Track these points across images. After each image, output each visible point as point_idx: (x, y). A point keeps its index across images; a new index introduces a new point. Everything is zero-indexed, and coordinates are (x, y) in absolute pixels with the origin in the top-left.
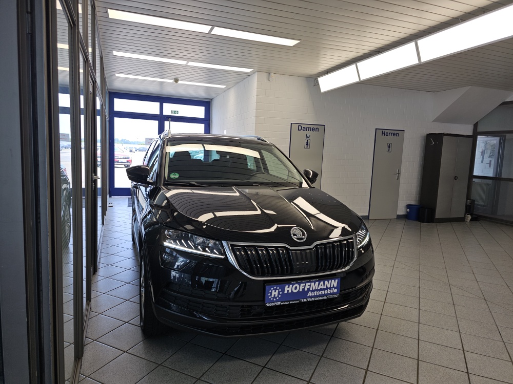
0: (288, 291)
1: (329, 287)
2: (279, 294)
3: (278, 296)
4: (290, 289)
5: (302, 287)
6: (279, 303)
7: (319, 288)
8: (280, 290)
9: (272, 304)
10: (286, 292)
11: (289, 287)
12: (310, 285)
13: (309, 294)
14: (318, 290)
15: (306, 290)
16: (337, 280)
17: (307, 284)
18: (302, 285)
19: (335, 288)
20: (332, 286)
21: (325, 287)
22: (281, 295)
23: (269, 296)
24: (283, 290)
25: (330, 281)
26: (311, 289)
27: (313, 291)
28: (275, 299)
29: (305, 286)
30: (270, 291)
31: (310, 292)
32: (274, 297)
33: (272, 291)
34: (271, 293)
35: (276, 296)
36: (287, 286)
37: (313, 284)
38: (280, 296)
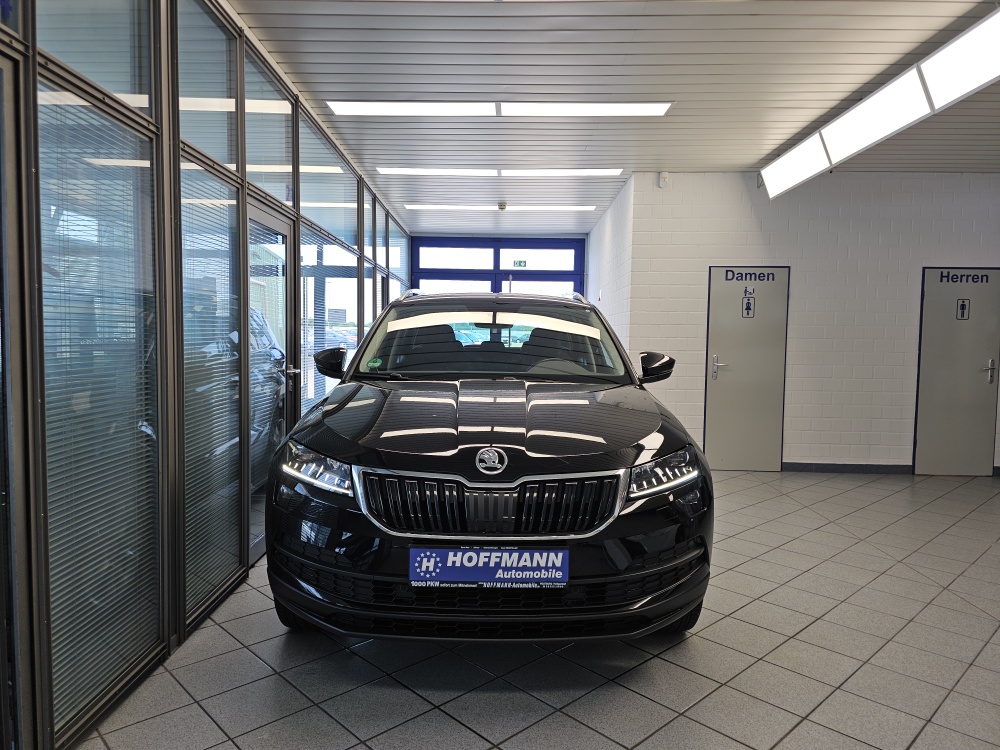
0: (454, 562)
1: (543, 564)
2: (436, 566)
3: (434, 570)
4: (458, 560)
5: (482, 560)
6: (437, 584)
7: (520, 565)
8: (438, 559)
9: (423, 584)
10: (449, 564)
11: (455, 555)
12: (501, 558)
13: (500, 574)
14: (517, 569)
15: (492, 564)
16: (560, 555)
17: (494, 555)
18: (482, 555)
19: (558, 569)
20: (550, 565)
21: (535, 564)
22: (439, 568)
23: (417, 568)
24: (444, 560)
25: (545, 555)
26: (503, 565)
27: (507, 569)
28: (428, 576)
29: (489, 557)
30: (419, 559)
31: (500, 571)
32: (427, 571)
33: (422, 560)
34: (421, 563)
35: (431, 569)
36: (451, 554)
37: (506, 555)
38: (438, 571)
